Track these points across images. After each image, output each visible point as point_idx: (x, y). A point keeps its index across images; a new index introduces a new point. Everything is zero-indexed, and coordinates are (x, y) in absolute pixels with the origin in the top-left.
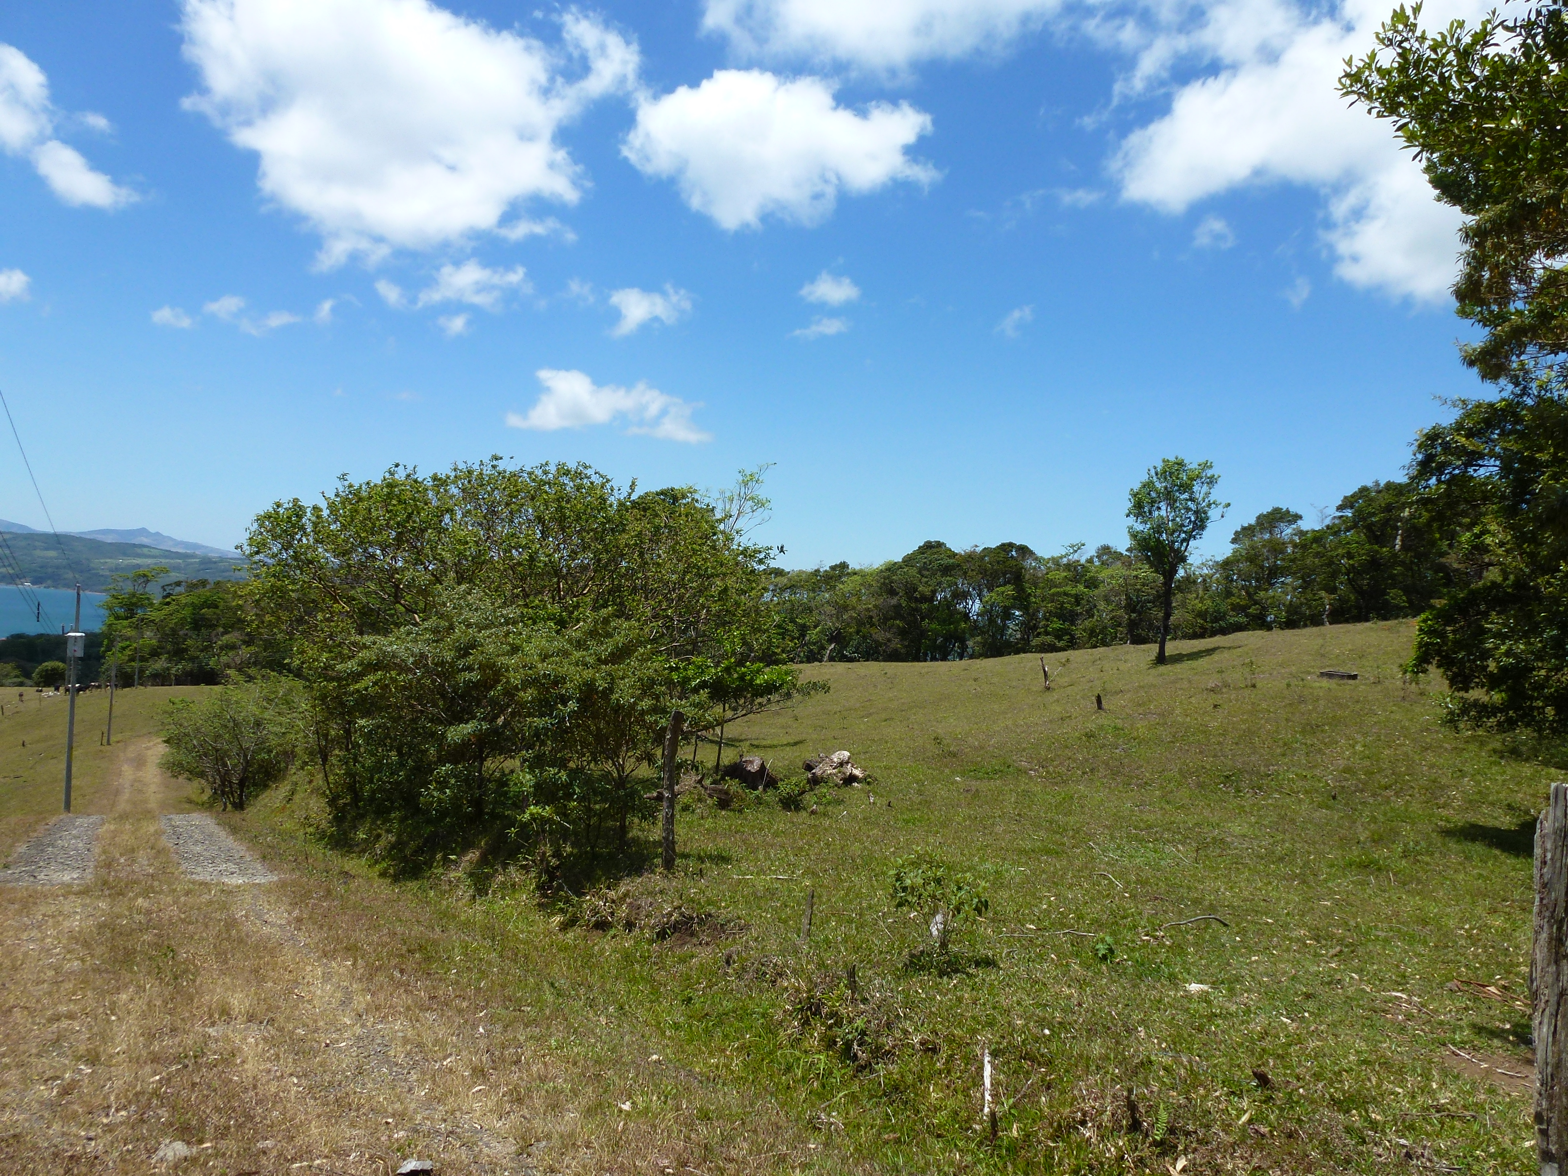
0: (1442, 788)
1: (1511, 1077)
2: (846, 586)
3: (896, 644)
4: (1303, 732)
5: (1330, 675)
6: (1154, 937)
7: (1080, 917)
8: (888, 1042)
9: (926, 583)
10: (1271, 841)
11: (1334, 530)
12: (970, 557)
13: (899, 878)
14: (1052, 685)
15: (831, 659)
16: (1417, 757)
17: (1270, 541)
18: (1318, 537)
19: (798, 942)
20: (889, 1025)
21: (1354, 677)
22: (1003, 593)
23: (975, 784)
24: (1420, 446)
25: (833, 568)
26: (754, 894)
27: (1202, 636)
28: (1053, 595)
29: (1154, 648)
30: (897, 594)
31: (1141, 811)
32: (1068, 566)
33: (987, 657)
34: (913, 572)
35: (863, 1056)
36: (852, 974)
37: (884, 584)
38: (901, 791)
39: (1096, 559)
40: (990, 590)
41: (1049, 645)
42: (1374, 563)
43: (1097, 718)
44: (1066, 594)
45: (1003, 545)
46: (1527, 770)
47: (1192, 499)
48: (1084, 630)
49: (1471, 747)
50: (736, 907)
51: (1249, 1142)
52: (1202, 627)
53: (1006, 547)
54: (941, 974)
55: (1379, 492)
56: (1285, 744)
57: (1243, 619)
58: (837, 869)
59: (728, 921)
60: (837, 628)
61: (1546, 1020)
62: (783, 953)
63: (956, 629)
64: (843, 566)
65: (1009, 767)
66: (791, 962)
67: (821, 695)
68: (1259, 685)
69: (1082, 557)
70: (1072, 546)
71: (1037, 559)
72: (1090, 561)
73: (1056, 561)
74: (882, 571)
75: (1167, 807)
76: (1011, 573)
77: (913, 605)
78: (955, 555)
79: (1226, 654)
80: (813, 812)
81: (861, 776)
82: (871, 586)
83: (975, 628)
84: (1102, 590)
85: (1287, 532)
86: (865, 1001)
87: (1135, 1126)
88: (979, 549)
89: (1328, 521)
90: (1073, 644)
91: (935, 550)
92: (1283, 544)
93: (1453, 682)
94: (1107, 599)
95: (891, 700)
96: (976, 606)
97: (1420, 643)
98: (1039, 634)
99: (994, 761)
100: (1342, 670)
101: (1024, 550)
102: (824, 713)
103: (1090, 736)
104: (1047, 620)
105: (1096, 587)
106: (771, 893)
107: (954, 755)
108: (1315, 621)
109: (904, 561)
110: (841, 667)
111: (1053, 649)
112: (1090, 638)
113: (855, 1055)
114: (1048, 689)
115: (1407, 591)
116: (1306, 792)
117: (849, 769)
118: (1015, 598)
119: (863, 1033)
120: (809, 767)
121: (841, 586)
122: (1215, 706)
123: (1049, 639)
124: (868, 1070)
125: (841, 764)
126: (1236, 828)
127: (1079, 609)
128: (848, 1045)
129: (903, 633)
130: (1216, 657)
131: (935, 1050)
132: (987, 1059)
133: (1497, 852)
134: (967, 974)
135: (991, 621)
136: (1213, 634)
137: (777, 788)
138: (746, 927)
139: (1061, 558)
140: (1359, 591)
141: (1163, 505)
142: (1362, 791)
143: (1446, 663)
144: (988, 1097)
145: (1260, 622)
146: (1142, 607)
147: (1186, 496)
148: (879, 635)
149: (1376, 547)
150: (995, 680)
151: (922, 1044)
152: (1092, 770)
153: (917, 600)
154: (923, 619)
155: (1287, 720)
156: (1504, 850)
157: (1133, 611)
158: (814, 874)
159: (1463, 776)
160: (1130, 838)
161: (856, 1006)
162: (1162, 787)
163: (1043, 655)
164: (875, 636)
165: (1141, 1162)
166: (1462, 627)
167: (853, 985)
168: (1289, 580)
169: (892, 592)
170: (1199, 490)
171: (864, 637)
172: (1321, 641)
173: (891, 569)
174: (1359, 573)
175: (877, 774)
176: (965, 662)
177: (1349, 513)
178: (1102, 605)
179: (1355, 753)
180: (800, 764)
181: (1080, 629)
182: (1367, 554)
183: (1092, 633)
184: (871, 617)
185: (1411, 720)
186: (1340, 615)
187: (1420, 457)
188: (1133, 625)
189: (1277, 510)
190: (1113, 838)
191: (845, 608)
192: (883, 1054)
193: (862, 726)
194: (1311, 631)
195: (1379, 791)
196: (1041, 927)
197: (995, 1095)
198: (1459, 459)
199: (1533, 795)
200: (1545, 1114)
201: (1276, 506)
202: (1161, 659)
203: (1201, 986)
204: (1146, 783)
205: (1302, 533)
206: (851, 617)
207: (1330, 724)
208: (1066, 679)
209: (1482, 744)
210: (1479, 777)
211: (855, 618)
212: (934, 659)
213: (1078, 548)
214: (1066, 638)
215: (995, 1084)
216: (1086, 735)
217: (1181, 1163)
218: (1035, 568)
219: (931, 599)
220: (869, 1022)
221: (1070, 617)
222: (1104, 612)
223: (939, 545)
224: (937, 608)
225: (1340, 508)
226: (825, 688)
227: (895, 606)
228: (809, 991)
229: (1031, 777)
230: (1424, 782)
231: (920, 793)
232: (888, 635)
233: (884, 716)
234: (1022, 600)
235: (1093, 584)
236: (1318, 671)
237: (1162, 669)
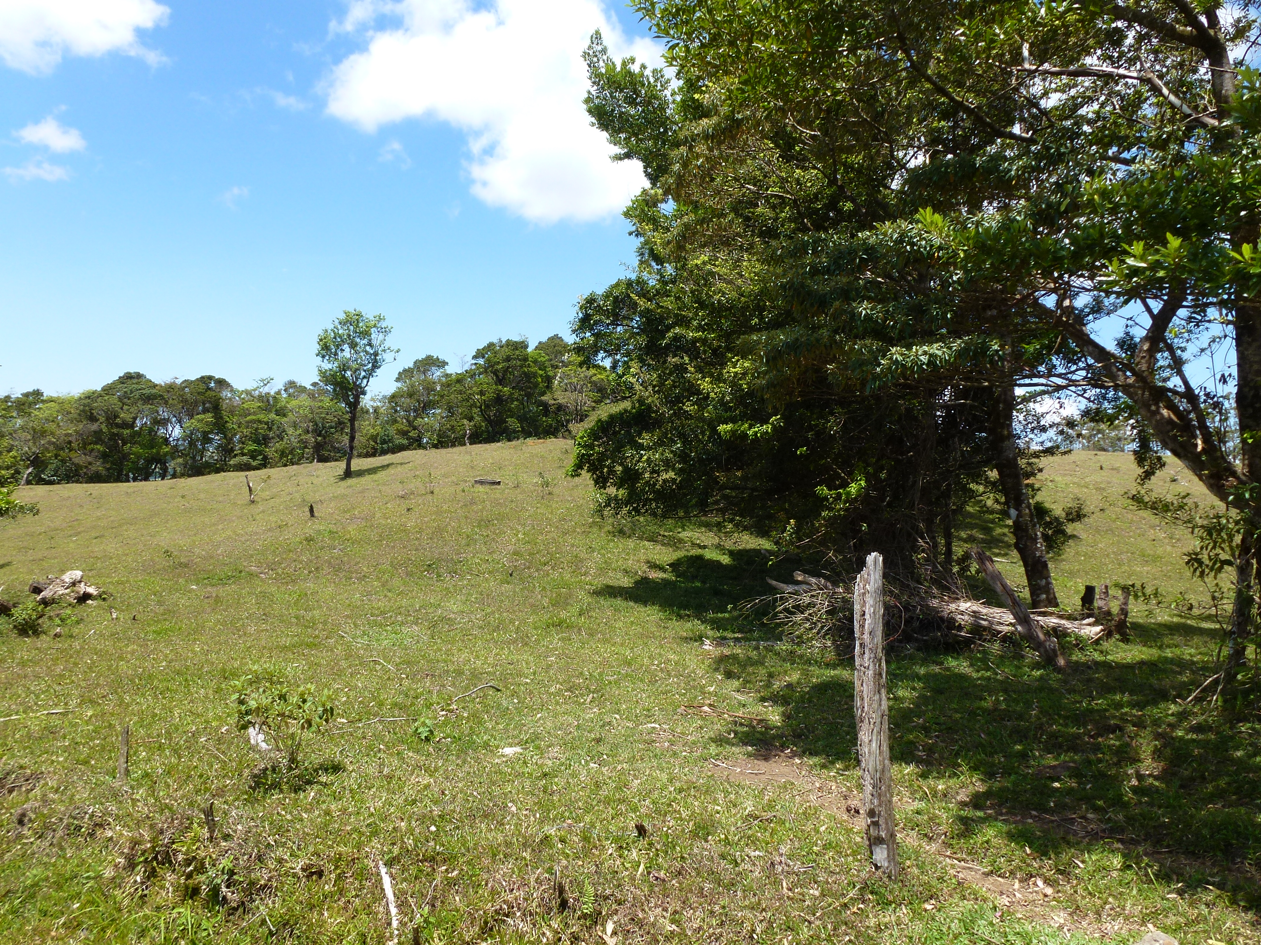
0: (581, 561)
1: (756, 774)
2: (40, 412)
3: (98, 466)
4: (479, 526)
5: (481, 483)
6: (449, 711)
7: (381, 704)
8: (262, 876)
9: (128, 410)
10: (484, 613)
11: (471, 374)
12: (170, 388)
13: (241, 702)
14: (256, 499)
15: (28, 483)
16: (561, 540)
17: (424, 381)
18: (460, 379)
19: (117, 784)
20: (260, 858)
21: (499, 483)
22: (203, 420)
23: (213, 591)
24: (581, 308)
25: (27, 395)
26: (29, 736)
27: (373, 455)
28: (248, 422)
29: (343, 465)
30: (97, 420)
31: (369, 600)
32: (261, 398)
33: (190, 476)
34: (114, 400)
35: (233, 897)
36: (209, 812)
37: (84, 411)
38: (141, 604)
39: (283, 392)
40: (191, 417)
41: (245, 465)
42: (499, 399)
43: (312, 525)
44: (260, 422)
45: (202, 378)
46: (631, 543)
47: (370, 345)
48: (276, 452)
49: (595, 530)
50: (13, 756)
51: (657, 889)
52: (373, 448)
53: (205, 380)
54: (297, 789)
55: (501, 347)
56: (468, 537)
57: (405, 442)
58: (116, 692)
59: (8, 774)
60: (34, 453)
61: (874, 738)
62: (96, 800)
63: (158, 453)
64: (37, 393)
65: (240, 572)
66: (113, 808)
67: (29, 517)
68: (436, 492)
69: (272, 389)
70: (262, 381)
71: (232, 390)
72: (278, 393)
73: (248, 392)
74: (80, 399)
75: (390, 594)
76: (210, 402)
77: (115, 431)
78: (155, 386)
79: (399, 469)
80: (56, 635)
81: (95, 593)
82: (69, 413)
83: (175, 452)
84: (291, 417)
85: (436, 374)
86: (227, 837)
87: (564, 905)
88: (178, 382)
89: (467, 367)
90: (265, 464)
91: (135, 381)
92: (434, 383)
93: (596, 482)
94: (295, 426)
95: (99, 518)
96: (176, 432)
97: (579, 454)
98: (236, 455)
99: (226, 568)
100: (489, 478)
101: (222, 383)
102: (27, 535)
103: (309, 540)
104: (243, 443)
105: (285, 415)
106: (51, 731)
107: (186, 566)
108: (458, 442)
109: (104, 389)
110: (41, 490)
111: (247, 467)
112: (281, 458)
113: (224, 898)
114: (253, 502)
115: (521, 419)
116: (490, 572)
117: (82, 588)
118: (215, 424)
119: (232, 873)
120: (37, 590)
121: (36, 413)
122: (408, 510)
123: (245, 459)
124: (241, 910)
125: (74, 584)
126: (453, 606)
127: (271, 434)
128: (215, 890)
129: (104, 456)
130: (391, 471)
131: (320, 874)
132: (383, 870)
133: (631, 604)
134: (321, 783)
135: (192, 444)
136: (384, 452)
137: (10, 616)
138: (36, 776)
139: (255, 390)
140: (487, 420)
141: (346, 347)
142: (529, 568)
143: (593, 469)
144: (394, 911)
145: (416, 443)
146: (326, 432)
147: (365, 341)
148: (79, 458)
149: (500, 387)
150: (202, 496)
151: (303, 870)
152: (317, 569)
153: (118, 426)
154: (124, 444)
155: (466, 517)
156: (636, 602)
157: (319, 436)
158: (92, 701)
159: (593, 551)
160: (371, 626)
161: (218, 844)
162: (379, 579)
163: (247, 473)
164: (76, 461)
165: (575, 938)
166: (604, 442)
167: (211, 824)
168: (438, 411)
169: (92, 419)
170: (376, 338)
171: (63, 461)
172: (469, 457)
173: (91, 397)
174: (487, 406)
175: (111, 589)
176: (168, 482)
177: (481, 361)
178: (290, 431)
179: (519, 540)
180: (27, 588)
181: (271, 451)
182: (494, 393)
183: (283, 454)
184: (70, 442)
185: (552, 513)
186: (477, 438)
187: (581, 315)
188: (318, 447)
189: (429, 358)
190: (356, 626)
191: (43, 433)
192: (258, 890)
193: (71, 545)
194: (458, 449)
195: (540, 567)
196: (351, 719)
197: (402, 905)
198: (608, 318)
199: (638, 561)
200: (876, 810)
201: (429, 354)
202: (348, 474)
203: (514, 749)
204: (364, 576)
205: (447, 375)
206: (50, 443)
207: (496, 519)
208: (267, 493)
209: (600, 528)
210: (603, 551)
211: (54, 443)
212: (135, 479)
213: (266, 382)
214: (260, 457)
215: (400, 895)
216: (306, 539)
217: (610, 927)
218: (230, 399)
219: (132, 426)
220: (236, 859)
221: (265, 441)
222: (293, 436)
223: (139, 376)
224: (139, 434)
225: (475, 357)
226: (34, 510)
227: (95, 432)
228: (152, 841)
229: (262, 580)
230: (569, 558)
231: (160, 603)
232: (89, 459)
233: (94, 534)
234: (220, 426)
235: (282, 412)
236: (472, 480)
237: (350, 481)
